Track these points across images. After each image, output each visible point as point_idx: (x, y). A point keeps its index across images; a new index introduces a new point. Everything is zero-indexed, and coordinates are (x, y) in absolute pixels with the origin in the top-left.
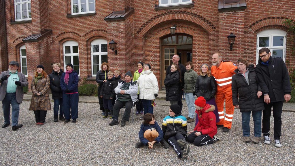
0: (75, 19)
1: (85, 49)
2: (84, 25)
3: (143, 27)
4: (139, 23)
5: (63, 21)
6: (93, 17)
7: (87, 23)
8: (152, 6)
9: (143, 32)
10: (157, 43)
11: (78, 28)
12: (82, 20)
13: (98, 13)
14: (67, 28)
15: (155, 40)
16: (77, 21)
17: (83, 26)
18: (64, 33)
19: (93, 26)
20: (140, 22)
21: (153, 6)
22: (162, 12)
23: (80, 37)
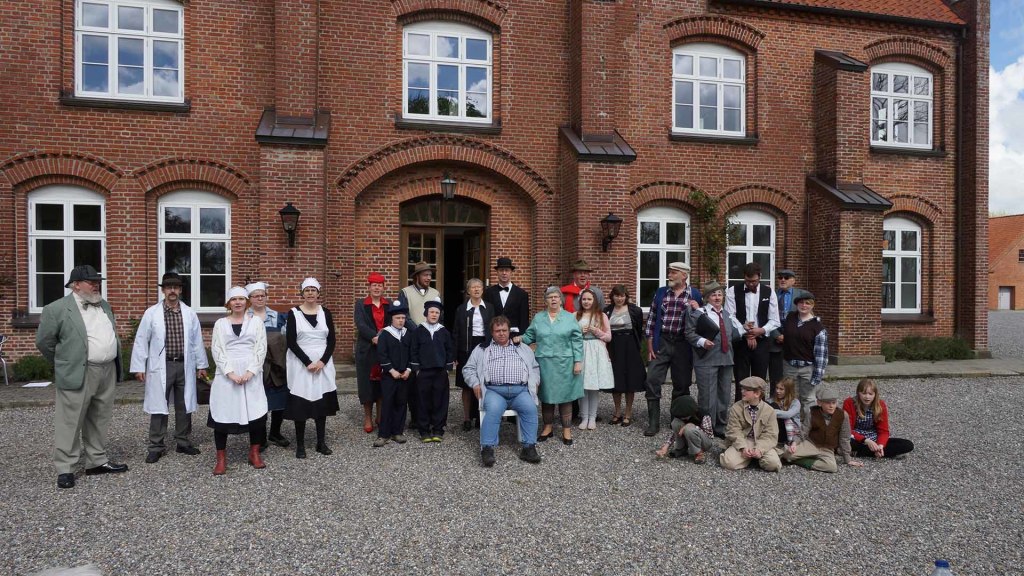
0: (96, 113)
1: (140, 221)
2: (140, 139)
3: (357, 169)
4: (346, 158)
5: (39, 112)
6: (176, 119)
7: (149, 135)
8: (388, 116)
9: (357, 183)
10: (392, 216)
11: (111, 146)
12: (131, 121)
13: (198, 109)
14: (55, 139)
15: (388, 209)
16: (104, 120)
17: (133, 143)
18: (44, 156)
19: (177, 145)
20: (349, 154)
21: (391, 117)
22: (416, 136)
23: (120, 176)
